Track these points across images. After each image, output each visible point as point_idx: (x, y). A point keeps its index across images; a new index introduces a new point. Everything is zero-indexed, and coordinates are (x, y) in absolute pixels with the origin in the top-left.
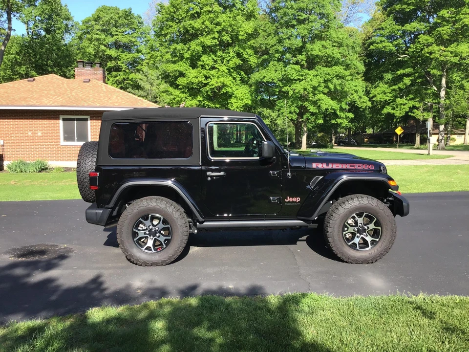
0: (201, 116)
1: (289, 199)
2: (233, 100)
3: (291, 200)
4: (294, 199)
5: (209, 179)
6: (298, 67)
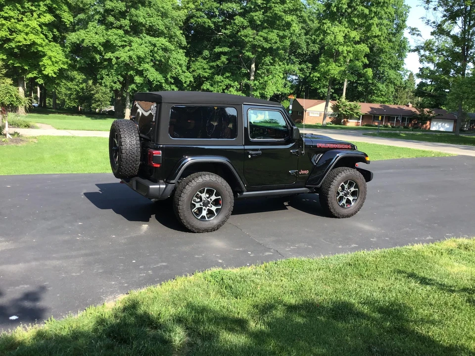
0: (244, 103)
1: (302, 172)
4: (305, 172)
5: (250, 156)
6: (121, 32)
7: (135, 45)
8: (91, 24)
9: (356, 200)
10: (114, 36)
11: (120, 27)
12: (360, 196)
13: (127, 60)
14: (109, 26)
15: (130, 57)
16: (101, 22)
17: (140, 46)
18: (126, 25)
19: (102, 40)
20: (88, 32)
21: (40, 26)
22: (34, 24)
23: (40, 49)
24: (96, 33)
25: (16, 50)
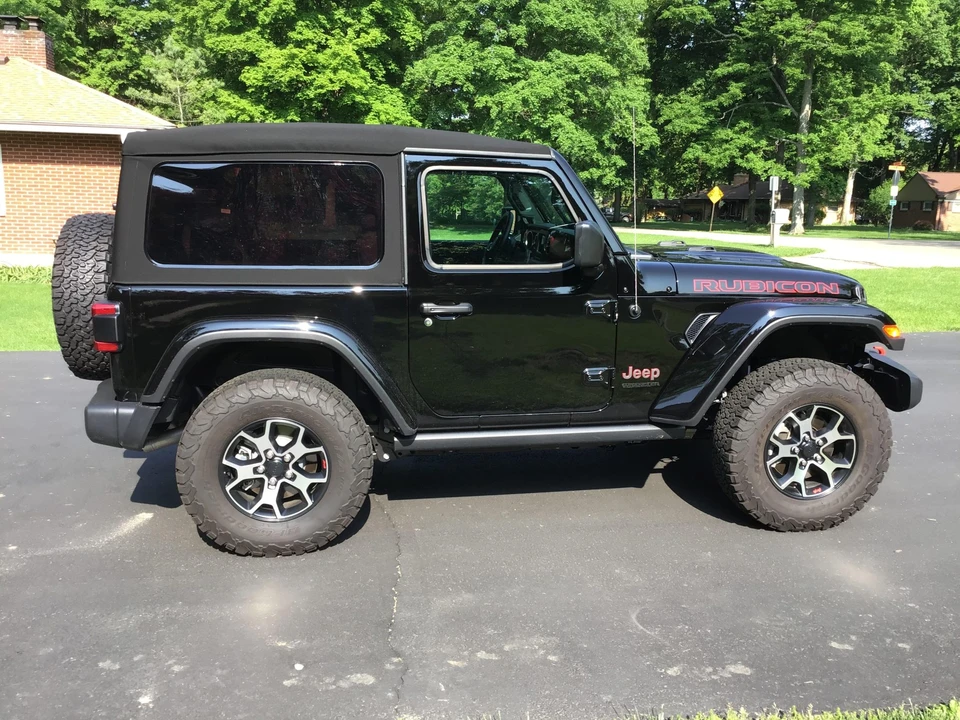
0: (407, 149)
1: (633, 373)
3: (636, 373)
4: (646, 373)
5: (429, 322)
6: (509, 51)
7: (535, 76)
8: (451, 40)
9: (848, 472)
10: (495, 59)
11: (509, 42)
12: (863, 458)
13: (520, 109)
14: (486, 41)
15: (525, 102)
16: (469, 35)
17: (546, 77)
18: (519, 37)
19: (468, 68)
20: (445, 55)
21: (358, 53)
22: (348, 50)
23: (359, 98)
24: (461, 58)
25: (317, 104)
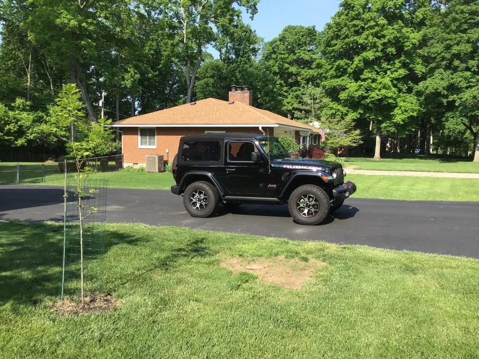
2: (397, 111)
6: (468, 74)
8: (437, 71)
10: (458, 78)
11: (468, 69)
14: (455, 69)
16: (447, 68)
18: (473, 66)
19: (445, 84)
20: (433, 79)
21: (391, 81)
22: (387, 81)
23: (390, 101)
24: (442, 79)
25: (370, 105)
